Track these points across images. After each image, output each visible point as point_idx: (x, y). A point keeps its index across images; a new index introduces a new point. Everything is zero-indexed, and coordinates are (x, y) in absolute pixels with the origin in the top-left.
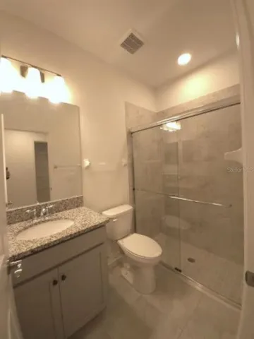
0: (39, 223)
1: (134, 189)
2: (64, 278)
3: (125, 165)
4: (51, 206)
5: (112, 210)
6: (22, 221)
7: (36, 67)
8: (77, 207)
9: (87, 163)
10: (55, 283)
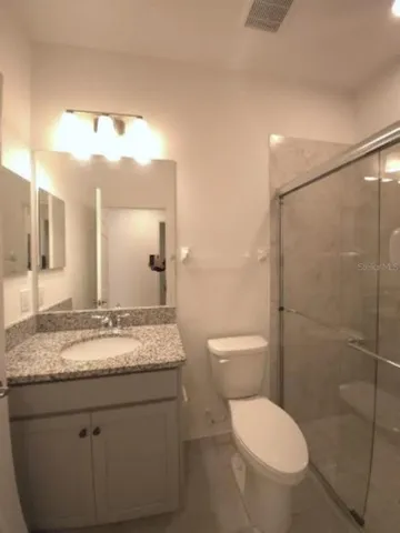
0: (104, 336)
1: (281, 309)
2: (97, 432)
3: (263, 260)
4: (127, 315)
5: (222, 340)
6: (90, 328)
7: (107, 115)
8: (165, 323)
9: (184, 252)
10: (83, 434)
